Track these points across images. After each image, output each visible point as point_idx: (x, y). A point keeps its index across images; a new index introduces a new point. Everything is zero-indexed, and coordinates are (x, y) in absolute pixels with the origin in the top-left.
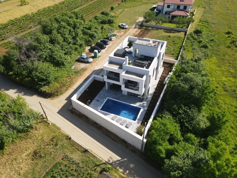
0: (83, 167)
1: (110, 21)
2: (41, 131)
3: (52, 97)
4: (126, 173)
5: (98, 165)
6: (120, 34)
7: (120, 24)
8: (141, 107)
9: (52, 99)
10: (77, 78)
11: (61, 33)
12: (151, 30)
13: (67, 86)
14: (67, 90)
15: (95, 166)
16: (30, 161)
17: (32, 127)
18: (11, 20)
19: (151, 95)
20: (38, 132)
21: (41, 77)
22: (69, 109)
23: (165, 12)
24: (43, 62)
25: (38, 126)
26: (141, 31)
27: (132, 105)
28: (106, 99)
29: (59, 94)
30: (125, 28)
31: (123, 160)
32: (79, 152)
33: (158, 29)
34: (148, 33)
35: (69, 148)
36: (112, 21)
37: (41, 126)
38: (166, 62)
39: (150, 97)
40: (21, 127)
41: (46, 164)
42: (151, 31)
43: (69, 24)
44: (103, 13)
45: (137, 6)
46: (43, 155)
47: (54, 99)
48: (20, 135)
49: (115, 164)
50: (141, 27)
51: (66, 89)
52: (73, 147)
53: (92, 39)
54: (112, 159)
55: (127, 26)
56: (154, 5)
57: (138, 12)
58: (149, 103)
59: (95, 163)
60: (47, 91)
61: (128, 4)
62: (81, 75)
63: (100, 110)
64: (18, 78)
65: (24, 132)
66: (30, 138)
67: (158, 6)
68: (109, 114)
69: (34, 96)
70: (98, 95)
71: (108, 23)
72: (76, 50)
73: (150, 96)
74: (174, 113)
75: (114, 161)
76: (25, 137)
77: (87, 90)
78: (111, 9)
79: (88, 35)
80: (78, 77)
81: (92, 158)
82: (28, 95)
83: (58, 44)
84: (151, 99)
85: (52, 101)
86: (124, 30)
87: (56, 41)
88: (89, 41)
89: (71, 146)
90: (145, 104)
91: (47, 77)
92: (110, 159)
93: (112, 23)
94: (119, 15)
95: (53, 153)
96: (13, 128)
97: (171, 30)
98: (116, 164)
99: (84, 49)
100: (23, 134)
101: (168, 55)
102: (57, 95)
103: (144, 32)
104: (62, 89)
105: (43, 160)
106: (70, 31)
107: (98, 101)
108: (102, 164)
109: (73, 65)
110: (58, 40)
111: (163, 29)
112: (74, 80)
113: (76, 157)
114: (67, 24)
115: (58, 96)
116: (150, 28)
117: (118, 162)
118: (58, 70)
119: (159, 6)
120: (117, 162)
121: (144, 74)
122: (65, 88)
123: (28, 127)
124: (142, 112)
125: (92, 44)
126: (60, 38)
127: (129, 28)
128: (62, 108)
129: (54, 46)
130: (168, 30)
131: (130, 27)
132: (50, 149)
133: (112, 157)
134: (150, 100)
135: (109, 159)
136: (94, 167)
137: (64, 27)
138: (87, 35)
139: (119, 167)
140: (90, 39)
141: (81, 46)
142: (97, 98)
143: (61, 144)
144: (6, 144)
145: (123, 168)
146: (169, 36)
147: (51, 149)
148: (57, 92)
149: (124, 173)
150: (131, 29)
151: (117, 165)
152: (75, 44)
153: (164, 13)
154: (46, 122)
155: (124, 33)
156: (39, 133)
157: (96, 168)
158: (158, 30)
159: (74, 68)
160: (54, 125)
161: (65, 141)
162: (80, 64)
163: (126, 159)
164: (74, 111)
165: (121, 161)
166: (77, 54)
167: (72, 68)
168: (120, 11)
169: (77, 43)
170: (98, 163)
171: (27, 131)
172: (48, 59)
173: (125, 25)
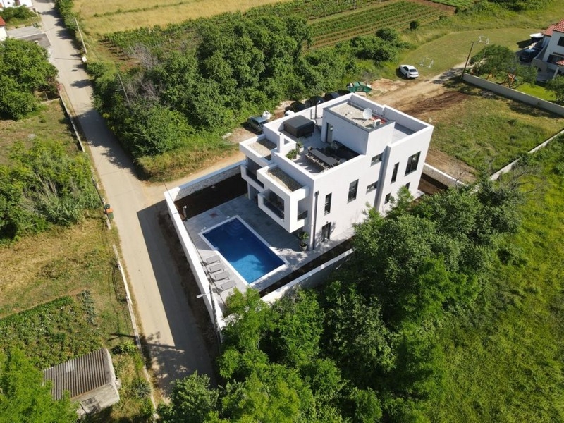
0: (95, 326)
1: (381, 55)
2: (85, 234)
3: (151, 181)
4: (160, 377)
5: (120, 335)
6: (387, 88)
7: (403, 66)
8: (285, 261)
9: (148, 185)
10: (216, 159)
11: (232, 59)
12: (475, 94)
13: (186, 169)
14: (183, 176)
15: (114, 334)
16: (32, 275)
17: (76, 221)
18: (190, 20)
19: (331, 245)
20: (81, 233)
21: (144, 137)
22: (161, 214)
23: (550, 55)
24: (171, 109)
25: (87, 223)
26: (445, 93)
27: (273, 249)
28: (231, 217)
29: (164, 179)
30: (409, 76)
31: (175, 350)
32: (113, 297)
33: (497, 94)
34: (459, 101)
35: (104, 282)
36: (384, 55)
37: (91, 225)
38: (442, 182)
39: (327, 248)
40: (55, 214)
41: (49, 291)
42: (474, 97)
43: (257, 44)
44: (380, 34)
45: (489, 28)
46: (54, 274)
47: (152, 185)
48: (51, 225)
49: (155, 350)
50: (455, 83)
51: (181, 173)
52: (111, 285)
53: (306, 86)
54: (158, 337)
55: (417, 73)
56: (537, 33)
57: (480, 43)
58: (311, 260)
59: (119, 328)
60: (145, 167)
61: (469, 20)
62: (230, 155)
63: (204, 235)
64: (113, 128)
65: (60, 224)
66: (62, 238)
67: (545, 35)
68: (211, 250)
69: (125, 169)
70: (224, 204)
71: (374, 58)
72: (257, 103)
73: (328, 246)
74: (327, 298)
75: (157, 343)
76: (56, 233)
77: (213, 187)
78: (409, 26)
79: (303, 77)
80: (221, 158)
81: (121, 318)
82: (118, 165)
83: (217, 80)
84: (325, 252)
85: (147, 188)
86: (402, 82)
87: (213, 73)
88: (298, 90)
89: (110, 279)
90: (301, 258)
91: (154, 139)
92: (155, 337)
93: (386, 59)
94: (423, 43)
95: (73, 278)
96: (43, 209)
97: (533, 106)
98: (158, 350)
99: (276, 104)
100: (57, 227)
101: (468, 167)
102: (161, 181)
103: (451, 97)
104: (175, 171)
105: (50, 282)
106: (255, 58)
107: (214, 215)
108: (129, 336)
109: (231, 132)
110: (217, 72)
111: (510, 98)
112: (208, 160)
113: (101, 302)
114: (254, 41)
115: (160, 183)
116: (477, 90)
117: (164, 349)
118: (191, 133)
119: (546, 37)
120: (161, 348)
121: (305, 185)
122: (181, 171)
123: (67, 217)
124: (279, 272)
125: (301, 98)
126: (225, 70)
127: (420, 81)
128: (152, 206)
129: (207, 82)
130: (526, 104)
131: (425, 78)
132: (74, 269)
133: (162, 335)
134: (322, 253)
135: (153, 335)
136: (111, 334)
137: (244, 48)
138: (301, 75)
139: (158, 358)
140: (301, 85)
141: (271, 95)
142: (217, 209)
143: (94, 269)
144: (19, 232)
145: (163, 364)
146: (511, 122)
147: (75, 271)
148: (162, 174)
149: (159, 374)
150: (424, 83)
151: (158, 353)
152: (260, 88)
153: (546, 56)
154: (103, 221)
155: (397, 90)
156: (80, 235)
157: (113, 337)
158: (498, 99)
159: (226, 139)
160: (115, 231)
161: (106, 267)
162: (244, 133)
163: (181, 351)
164: (168, 221)
165: (171, 349)
166: (254, 110)
167: (224, 137)
168: (430, 34)
169: (265, 87)
170: (123, 332)
171: (65, 225)
172: (184, 106)
173: (412, 70)
